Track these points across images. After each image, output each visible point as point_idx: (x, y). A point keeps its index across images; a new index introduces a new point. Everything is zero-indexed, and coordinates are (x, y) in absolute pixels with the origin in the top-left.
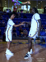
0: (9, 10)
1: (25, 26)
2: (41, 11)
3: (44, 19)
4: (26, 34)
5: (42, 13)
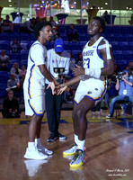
0: (21, 15)
2: (125, 17)
5: (128, 24)
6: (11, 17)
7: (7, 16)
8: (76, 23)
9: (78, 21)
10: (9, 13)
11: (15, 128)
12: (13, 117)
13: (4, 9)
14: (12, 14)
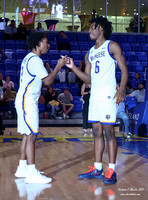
0: (7, 20)
1: (63, 79)
2: (121, 24)
3: (133, 53)
4: (68, 107)
5: (125, 31)
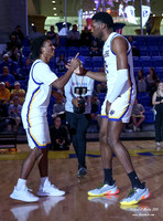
4: (138, 119)
6: (56, 28)
7: (52, 28)
8: (135, 34)
9: (138, 31)
10: (54, 24)
11: (64, 163)
12: (61, 150)
13: (48, 18)
14: (57, 24)
